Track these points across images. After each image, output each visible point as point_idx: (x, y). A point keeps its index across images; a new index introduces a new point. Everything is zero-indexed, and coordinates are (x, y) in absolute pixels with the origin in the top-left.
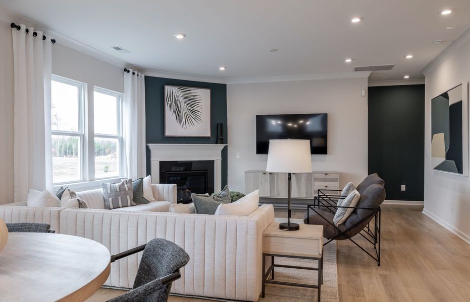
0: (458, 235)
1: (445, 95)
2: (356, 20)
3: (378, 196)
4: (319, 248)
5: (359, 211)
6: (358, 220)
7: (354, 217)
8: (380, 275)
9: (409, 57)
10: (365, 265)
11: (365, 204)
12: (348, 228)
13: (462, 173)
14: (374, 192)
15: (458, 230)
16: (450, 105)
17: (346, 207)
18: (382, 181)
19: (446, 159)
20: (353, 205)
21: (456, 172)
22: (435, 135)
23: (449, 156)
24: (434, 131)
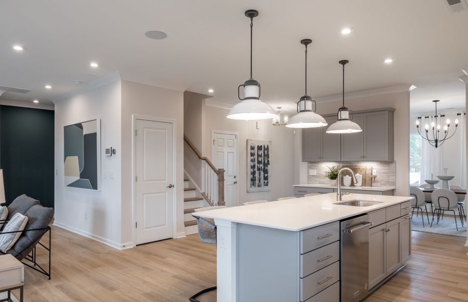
0: (93, 238)
1: (79, 126)
2: (18, 48)
3: (48, 216)
4: (21, 276)
5: (29, 234)
6: (29, 242)
7: (24, 240)
8: (56, 286)
9: (48, 87)
10: (37, 283)
11: (35, 225)
12: (19, 252)
13: (97, 189)
14: (44, 213)
15: (92, 234)
16: (84, 134)
17: (14, 232)
18: (38, 202)
19: (81, 178)
20: (22, 229)
21: (90, 188)
22: (68, 157)
23: (83, 175)
24: (67, 154)
